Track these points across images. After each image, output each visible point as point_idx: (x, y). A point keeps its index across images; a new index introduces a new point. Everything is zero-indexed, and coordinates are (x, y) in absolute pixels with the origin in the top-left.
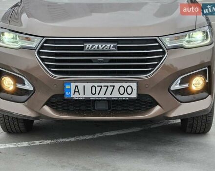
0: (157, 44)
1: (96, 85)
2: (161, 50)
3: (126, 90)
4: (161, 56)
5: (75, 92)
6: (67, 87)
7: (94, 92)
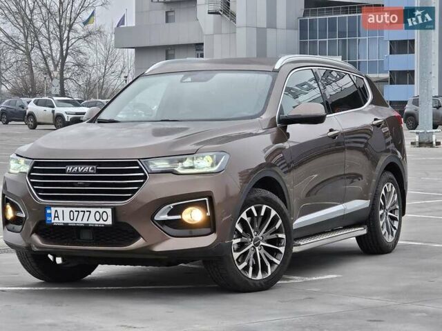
0: (138, 167)
1: (74, 209)
2: (142, 174)
3: (101, 216)
4: (142, 181)
5: (55, 217)
6: (48, 211)
7: (72, 218)
